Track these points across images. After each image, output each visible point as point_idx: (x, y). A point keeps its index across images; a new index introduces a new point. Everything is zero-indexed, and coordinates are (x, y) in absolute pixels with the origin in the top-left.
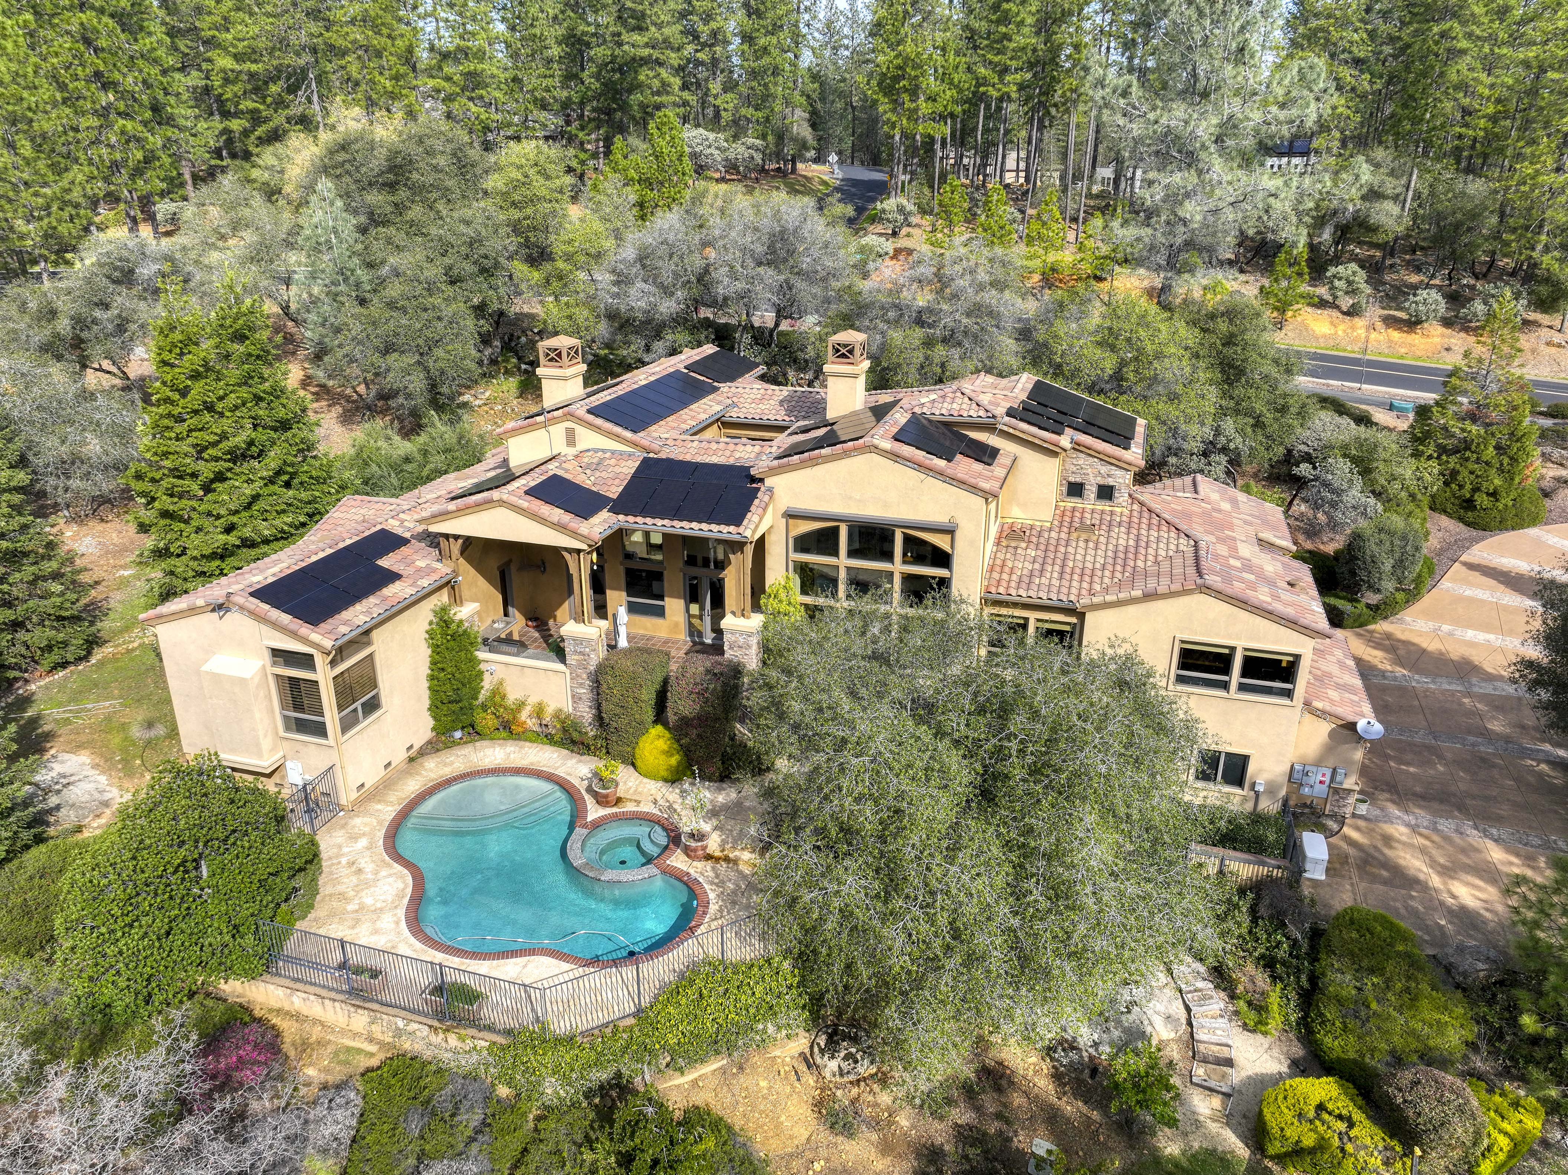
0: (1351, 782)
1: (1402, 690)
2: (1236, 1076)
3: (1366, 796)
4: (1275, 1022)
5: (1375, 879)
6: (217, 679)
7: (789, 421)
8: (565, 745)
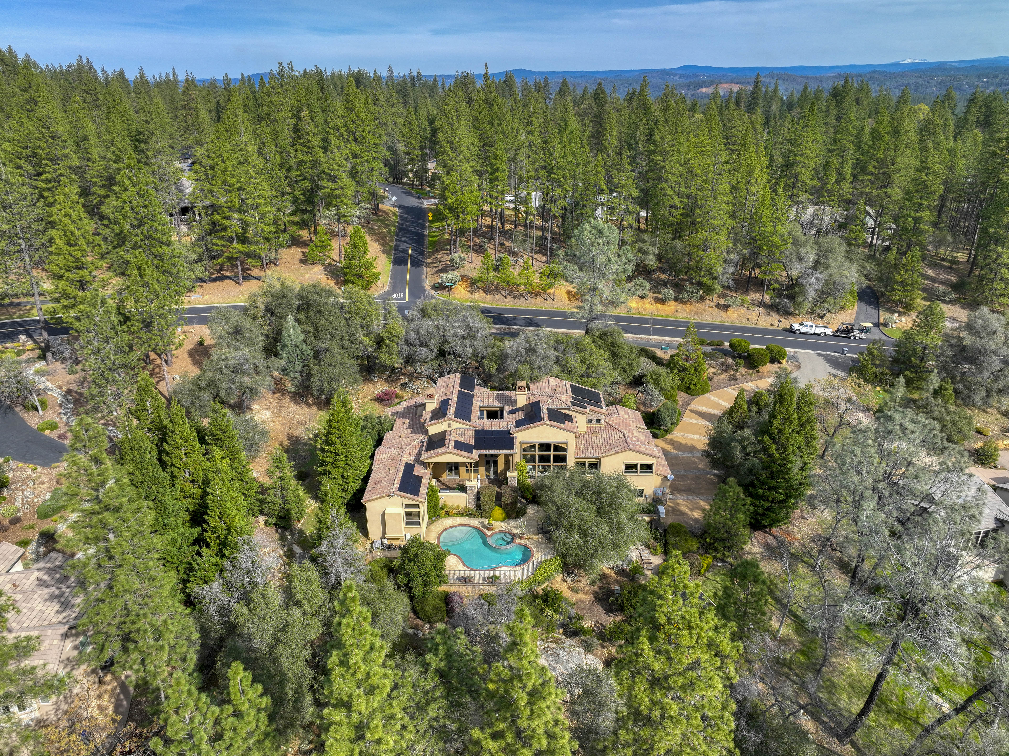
0: (667, 491)
1: (677, 458)
2: (653, 565)
3: (672, 493)
4: (659, 551)
5: (676, 515)
6: (390, 515)
7: (501, 405)
8: (467, 516)
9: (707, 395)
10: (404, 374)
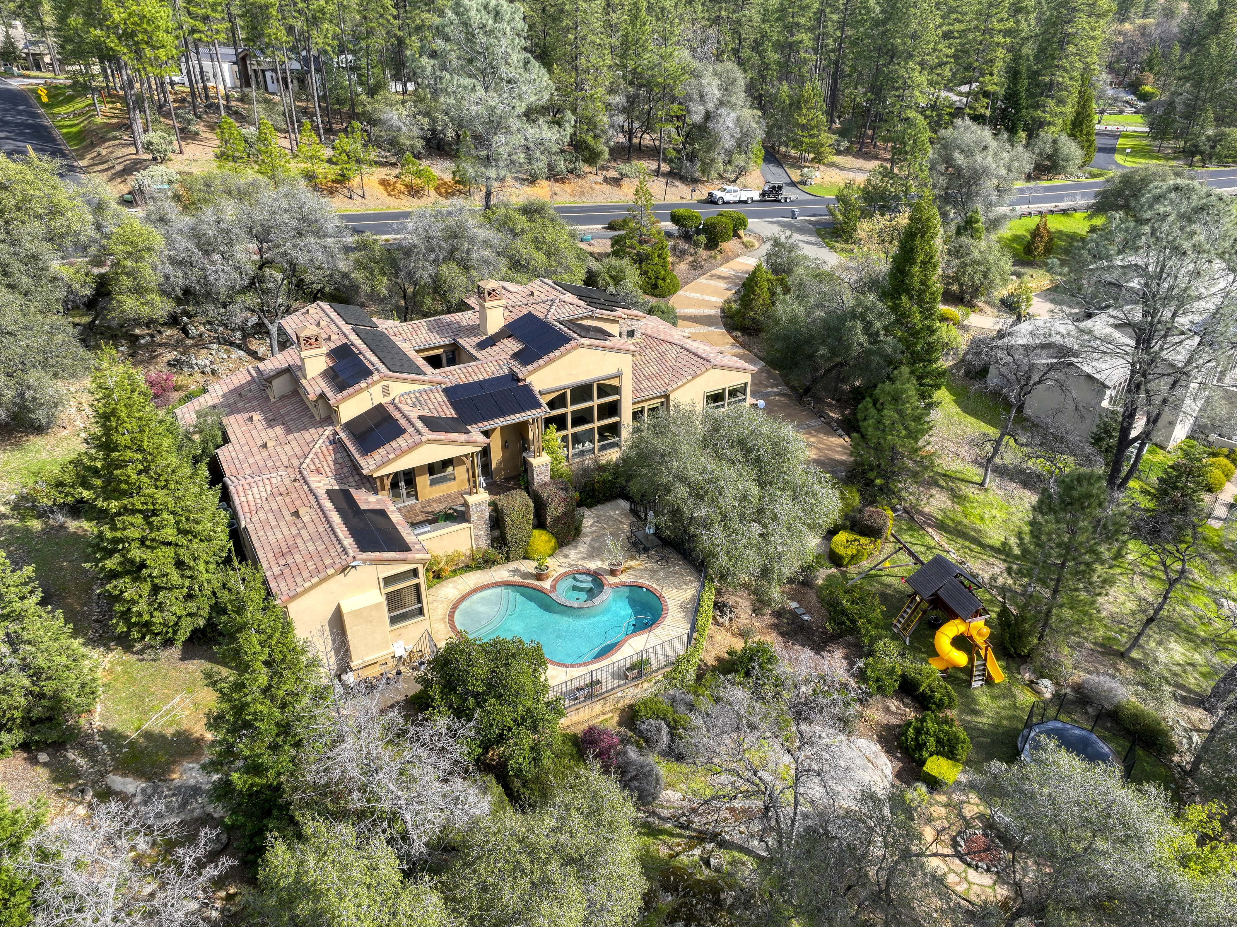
6: (358, 613)
7: (447, 341)
8: (478, 567)
9: (680, 293)
10: (161, 345)
